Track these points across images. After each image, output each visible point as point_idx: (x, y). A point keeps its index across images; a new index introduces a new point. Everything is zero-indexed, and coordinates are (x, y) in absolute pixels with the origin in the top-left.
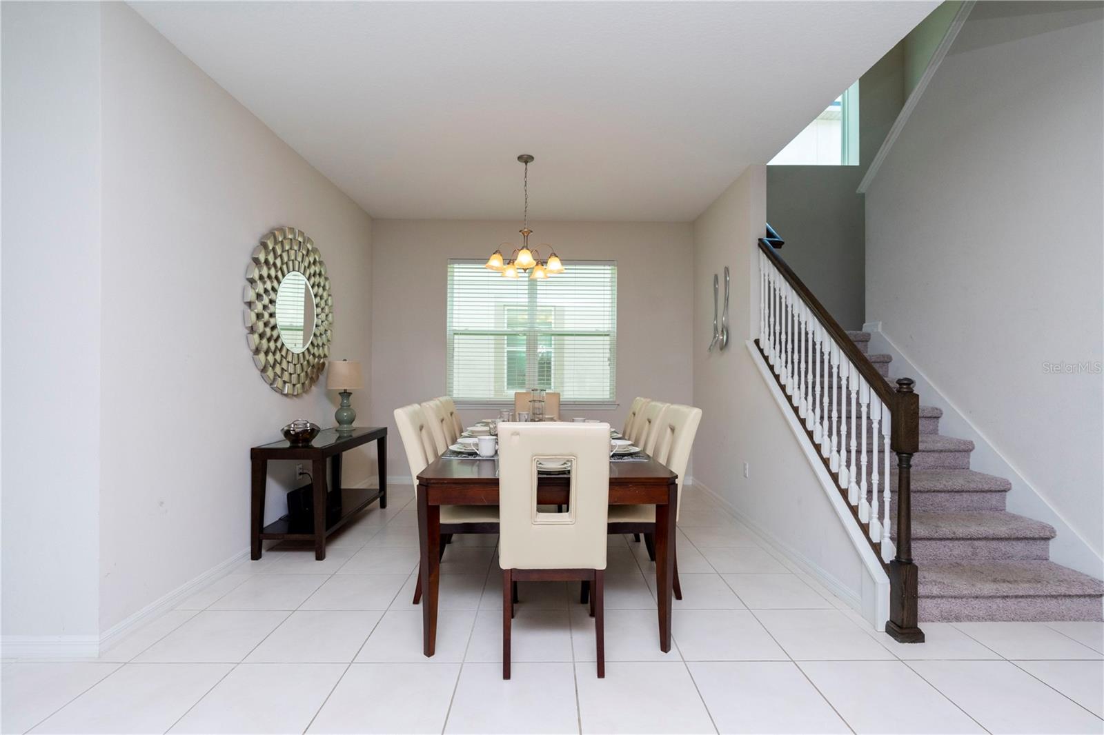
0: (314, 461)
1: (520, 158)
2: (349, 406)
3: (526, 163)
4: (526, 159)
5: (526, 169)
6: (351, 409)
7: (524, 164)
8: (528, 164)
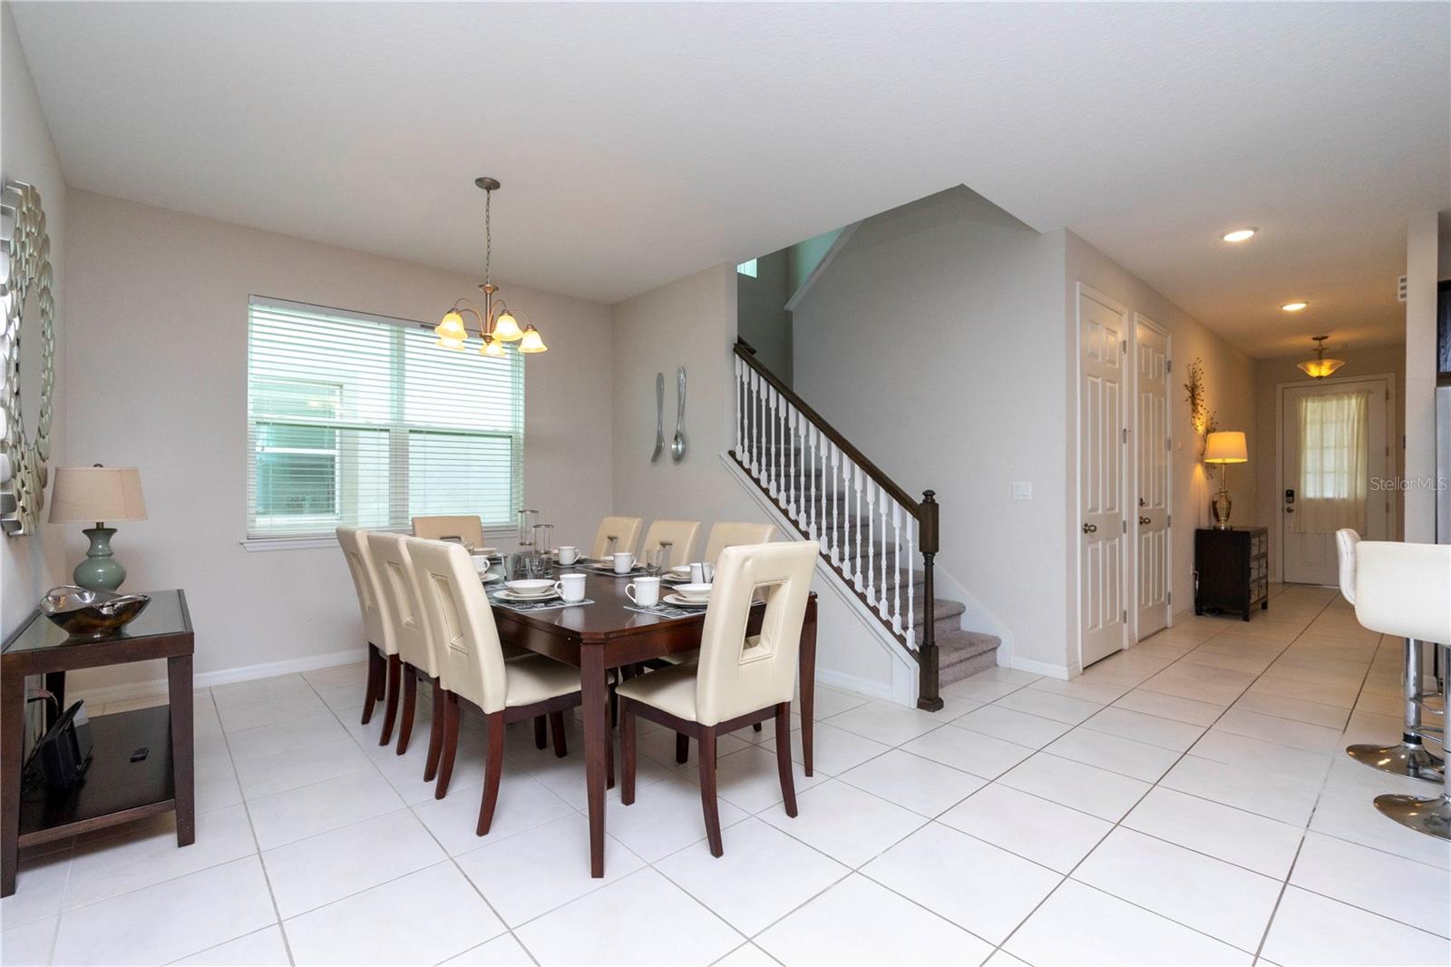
0: (169, 659)
1: (480, 181)
2: (110, 555)
3: (488, 189)
4: (490, 185)
5: (488, 199)
6: (113, 562)
7: (486, 191)
8: (491, 192)
